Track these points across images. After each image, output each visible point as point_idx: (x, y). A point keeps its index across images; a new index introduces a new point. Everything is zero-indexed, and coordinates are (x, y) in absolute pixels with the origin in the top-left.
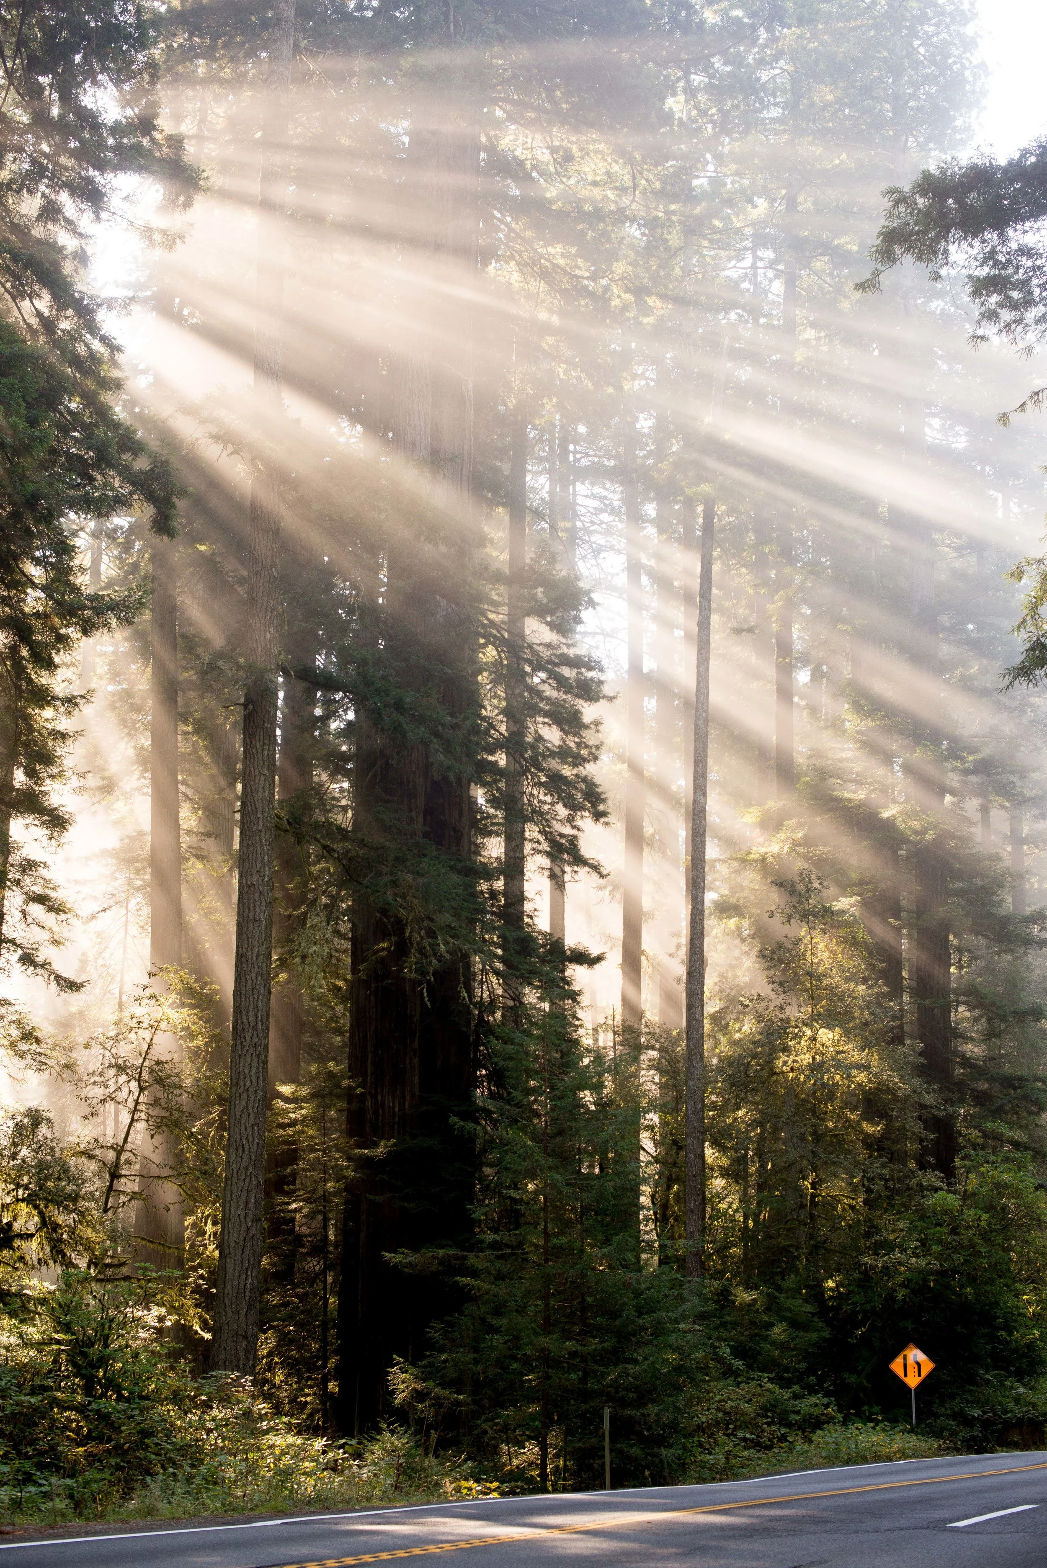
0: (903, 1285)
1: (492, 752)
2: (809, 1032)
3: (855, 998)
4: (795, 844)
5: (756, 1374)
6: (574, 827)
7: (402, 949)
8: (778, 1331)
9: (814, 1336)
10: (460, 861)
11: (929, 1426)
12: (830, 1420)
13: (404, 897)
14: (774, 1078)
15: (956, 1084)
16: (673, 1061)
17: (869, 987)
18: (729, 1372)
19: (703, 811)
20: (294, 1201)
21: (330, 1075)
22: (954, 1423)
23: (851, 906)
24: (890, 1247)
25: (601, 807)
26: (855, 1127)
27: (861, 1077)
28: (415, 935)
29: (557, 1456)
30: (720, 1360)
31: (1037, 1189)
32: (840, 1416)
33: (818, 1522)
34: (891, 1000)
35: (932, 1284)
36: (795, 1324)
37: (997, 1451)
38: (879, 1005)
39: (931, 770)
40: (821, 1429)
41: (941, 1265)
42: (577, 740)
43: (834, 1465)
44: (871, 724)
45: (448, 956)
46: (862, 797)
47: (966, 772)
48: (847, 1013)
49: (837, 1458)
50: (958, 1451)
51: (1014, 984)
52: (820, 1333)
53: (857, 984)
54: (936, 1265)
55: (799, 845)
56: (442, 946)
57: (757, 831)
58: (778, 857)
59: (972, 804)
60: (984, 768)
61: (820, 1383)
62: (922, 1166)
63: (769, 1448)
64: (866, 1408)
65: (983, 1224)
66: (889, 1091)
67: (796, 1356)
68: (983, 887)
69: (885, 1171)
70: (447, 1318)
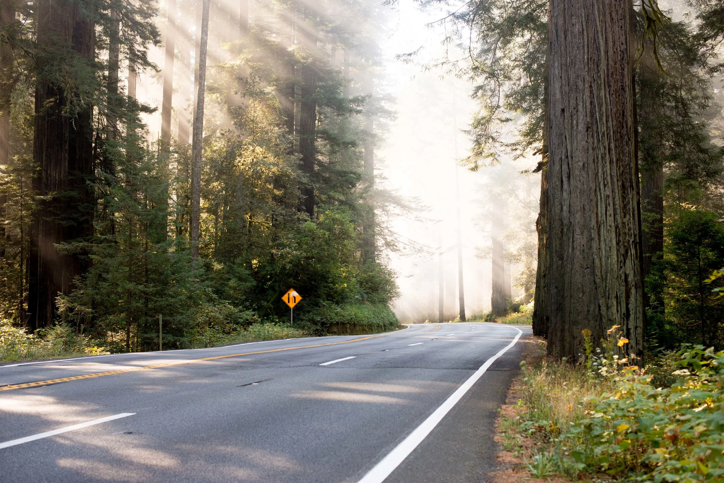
0: (290, 262)
1: (105, 9)
2: (251, 148)
3: (273, 133)
4: (248, 60)
5: (223, 301)
6: (145, 47)
7: (62, 102)
8: (232, 283)
9: (249, 284)
10: (90, 61)
11: (298, 324)
12: (255, 321)
13: (64, 77)
14: (234, 168)
15: (316, 174)
16: (186, 159)
17: (280, 128)
18: (210, 300)
19: (206, 43)
20: (7, 220)
21: (25, 161)
22: (309, 323)
23: (272, 91)
24: (283, 246)
25: (158, 38)
26: (270, 191)
27: (274, 169)
28: (68, 95)
29: (133, 337)
30: (207, 295)
31: (350, 222)
32: (260, 320)
33: (263, 364)
34: (289, 135)
35: (302, 262)
36: (240, 279)
37: (327, 336)
38: (284, 137)
39: (311, 30)
40: (251, 325)
41: (307, 254)
42: (147, 6)
43: (258, 341)
44: (285, 7)
45: (85, 106)
46: (279, 40)
47: (328, 32)
48: (269, 140)
49: (259, 338)
50: (311, 335)
51: (343, 130)
52: (252, 283)
53: (274, 127)
54: (304, 254)
55: (249, 61)
56: (82, 101)
57: (228, 54)
58: (239, 66)
59: (329, 47)
60: (336, 30)
61: (251, 305)
62: (299, 210)
63: (229, 333)
64: (271, 316)
65: (327, 236)
66: (287, 176)
67: (241, 293)
68: (333, 85)
69: (284, 212)
70: (83, 275)
